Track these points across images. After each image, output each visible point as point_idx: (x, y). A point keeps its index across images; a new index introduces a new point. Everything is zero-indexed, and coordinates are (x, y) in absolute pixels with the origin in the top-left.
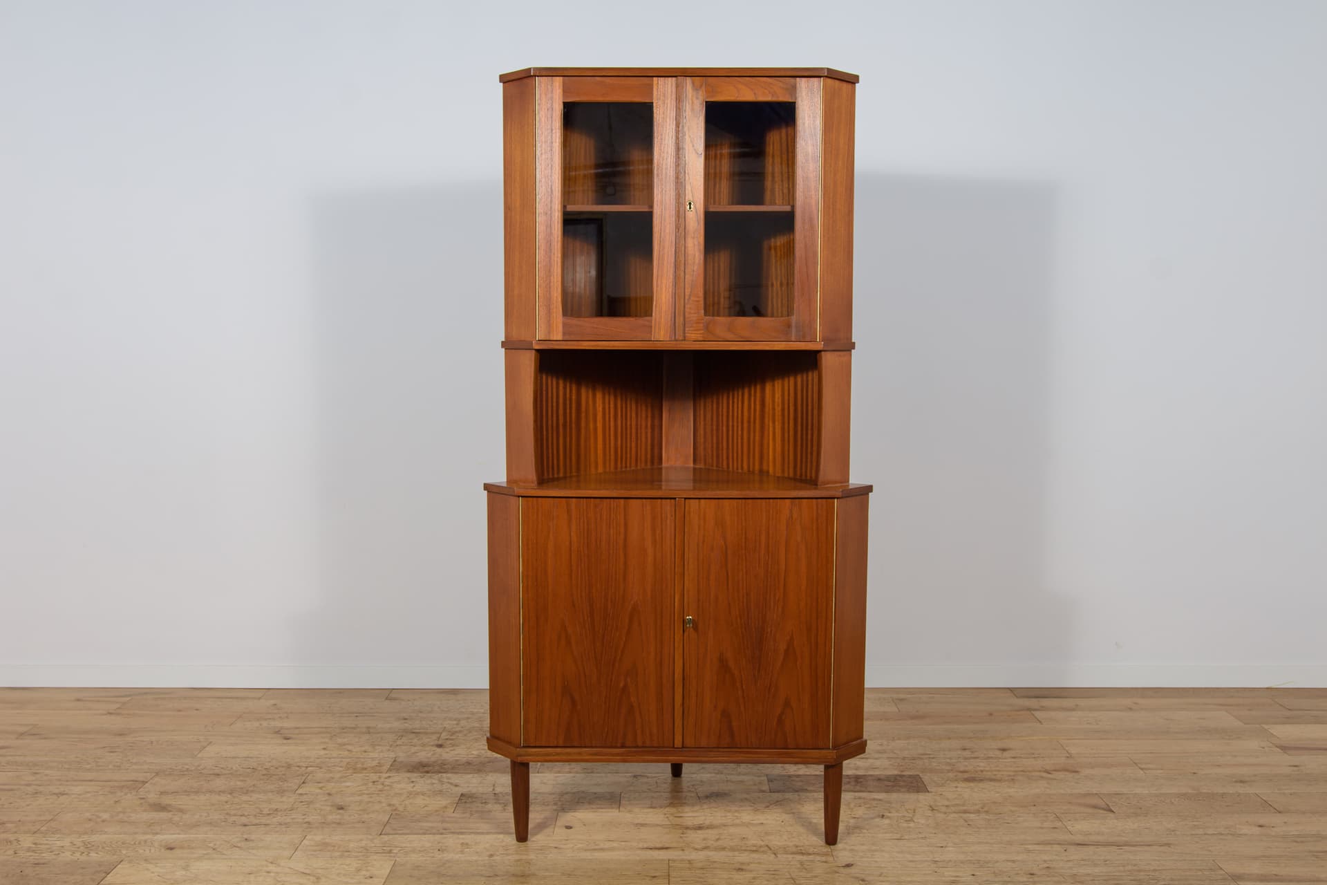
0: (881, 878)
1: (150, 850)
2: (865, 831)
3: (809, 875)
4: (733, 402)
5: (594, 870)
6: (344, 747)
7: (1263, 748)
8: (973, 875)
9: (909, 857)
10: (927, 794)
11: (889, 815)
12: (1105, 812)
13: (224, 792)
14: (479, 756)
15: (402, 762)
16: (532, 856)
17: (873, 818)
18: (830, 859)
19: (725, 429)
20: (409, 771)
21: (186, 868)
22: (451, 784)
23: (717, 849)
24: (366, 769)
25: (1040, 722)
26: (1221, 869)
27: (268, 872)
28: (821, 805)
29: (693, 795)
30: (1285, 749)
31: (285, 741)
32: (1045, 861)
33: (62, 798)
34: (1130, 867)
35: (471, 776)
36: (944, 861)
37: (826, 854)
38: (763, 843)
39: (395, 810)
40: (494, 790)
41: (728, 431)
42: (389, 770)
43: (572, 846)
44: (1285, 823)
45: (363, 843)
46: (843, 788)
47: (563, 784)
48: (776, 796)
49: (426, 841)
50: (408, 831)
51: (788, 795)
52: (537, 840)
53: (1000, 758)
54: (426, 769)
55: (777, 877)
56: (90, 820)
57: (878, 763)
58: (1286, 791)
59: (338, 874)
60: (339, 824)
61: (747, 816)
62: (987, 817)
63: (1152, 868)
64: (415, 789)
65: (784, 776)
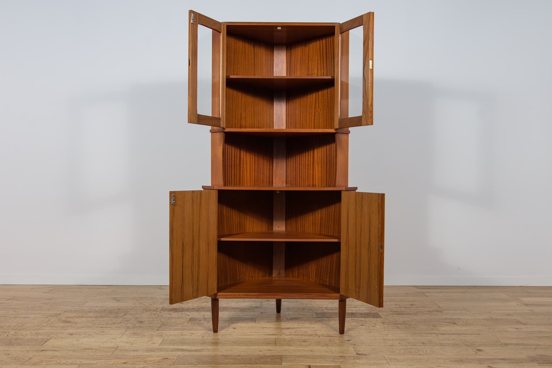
0: (362, 344)
1: (63, 335)
2: (355, 330)
3: (333, 343)
4: (302, 158)
5: (245, 341)
6: (143, 303)
7: (518, 305)
8: (400, 343)
9: (374, 338)
10: (381, 319)
11: (365, 325)
12: (453, 324)
13: (93, 317)
14: (197, 306)
15: (166, 308)
16: (219, 337)
17: (358, 326)
18: (341, 338)
19: (298, 169)
20: (169, 311)
21: (78, 340)
22: (186, 315)
23: (295, 335)
24: (151, 310)
25: (427, 296)
26: (500, 342)
27: (112, 342)
28: (338, 322)
29: (285, 318)
30: (527, 305)
31: (118, 302)
32: (429, 339)
33: (26, 319)
34: (463, 341)
35: (194, 312)
36: (388, 339)
37: (340, 337)
38: (314, 333)
39: (163, 323)
40: (204, 317)
41: (299, 170)
42: (161, 311)
43: (236, 334)
44: (526, 328)
45: (150, 333)
46: (346, 317)
47: (232, 315)
48: (319, 319)
49: (176, 332)
50: (169, 329)
51: (325, 319)
52: (221, 332)
53: (410, 308)
54: (176, 310)
55: (319, 344)
56: (38, 326)
57: (361, 309)
58: (527, 318)
59: (141, 343)
60: (140, 327)
61: (307, 325)
62: (405, 326)
63: (472, 341)
64: (171, 316)
65: (322, 313)
